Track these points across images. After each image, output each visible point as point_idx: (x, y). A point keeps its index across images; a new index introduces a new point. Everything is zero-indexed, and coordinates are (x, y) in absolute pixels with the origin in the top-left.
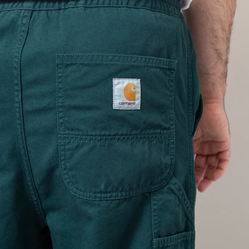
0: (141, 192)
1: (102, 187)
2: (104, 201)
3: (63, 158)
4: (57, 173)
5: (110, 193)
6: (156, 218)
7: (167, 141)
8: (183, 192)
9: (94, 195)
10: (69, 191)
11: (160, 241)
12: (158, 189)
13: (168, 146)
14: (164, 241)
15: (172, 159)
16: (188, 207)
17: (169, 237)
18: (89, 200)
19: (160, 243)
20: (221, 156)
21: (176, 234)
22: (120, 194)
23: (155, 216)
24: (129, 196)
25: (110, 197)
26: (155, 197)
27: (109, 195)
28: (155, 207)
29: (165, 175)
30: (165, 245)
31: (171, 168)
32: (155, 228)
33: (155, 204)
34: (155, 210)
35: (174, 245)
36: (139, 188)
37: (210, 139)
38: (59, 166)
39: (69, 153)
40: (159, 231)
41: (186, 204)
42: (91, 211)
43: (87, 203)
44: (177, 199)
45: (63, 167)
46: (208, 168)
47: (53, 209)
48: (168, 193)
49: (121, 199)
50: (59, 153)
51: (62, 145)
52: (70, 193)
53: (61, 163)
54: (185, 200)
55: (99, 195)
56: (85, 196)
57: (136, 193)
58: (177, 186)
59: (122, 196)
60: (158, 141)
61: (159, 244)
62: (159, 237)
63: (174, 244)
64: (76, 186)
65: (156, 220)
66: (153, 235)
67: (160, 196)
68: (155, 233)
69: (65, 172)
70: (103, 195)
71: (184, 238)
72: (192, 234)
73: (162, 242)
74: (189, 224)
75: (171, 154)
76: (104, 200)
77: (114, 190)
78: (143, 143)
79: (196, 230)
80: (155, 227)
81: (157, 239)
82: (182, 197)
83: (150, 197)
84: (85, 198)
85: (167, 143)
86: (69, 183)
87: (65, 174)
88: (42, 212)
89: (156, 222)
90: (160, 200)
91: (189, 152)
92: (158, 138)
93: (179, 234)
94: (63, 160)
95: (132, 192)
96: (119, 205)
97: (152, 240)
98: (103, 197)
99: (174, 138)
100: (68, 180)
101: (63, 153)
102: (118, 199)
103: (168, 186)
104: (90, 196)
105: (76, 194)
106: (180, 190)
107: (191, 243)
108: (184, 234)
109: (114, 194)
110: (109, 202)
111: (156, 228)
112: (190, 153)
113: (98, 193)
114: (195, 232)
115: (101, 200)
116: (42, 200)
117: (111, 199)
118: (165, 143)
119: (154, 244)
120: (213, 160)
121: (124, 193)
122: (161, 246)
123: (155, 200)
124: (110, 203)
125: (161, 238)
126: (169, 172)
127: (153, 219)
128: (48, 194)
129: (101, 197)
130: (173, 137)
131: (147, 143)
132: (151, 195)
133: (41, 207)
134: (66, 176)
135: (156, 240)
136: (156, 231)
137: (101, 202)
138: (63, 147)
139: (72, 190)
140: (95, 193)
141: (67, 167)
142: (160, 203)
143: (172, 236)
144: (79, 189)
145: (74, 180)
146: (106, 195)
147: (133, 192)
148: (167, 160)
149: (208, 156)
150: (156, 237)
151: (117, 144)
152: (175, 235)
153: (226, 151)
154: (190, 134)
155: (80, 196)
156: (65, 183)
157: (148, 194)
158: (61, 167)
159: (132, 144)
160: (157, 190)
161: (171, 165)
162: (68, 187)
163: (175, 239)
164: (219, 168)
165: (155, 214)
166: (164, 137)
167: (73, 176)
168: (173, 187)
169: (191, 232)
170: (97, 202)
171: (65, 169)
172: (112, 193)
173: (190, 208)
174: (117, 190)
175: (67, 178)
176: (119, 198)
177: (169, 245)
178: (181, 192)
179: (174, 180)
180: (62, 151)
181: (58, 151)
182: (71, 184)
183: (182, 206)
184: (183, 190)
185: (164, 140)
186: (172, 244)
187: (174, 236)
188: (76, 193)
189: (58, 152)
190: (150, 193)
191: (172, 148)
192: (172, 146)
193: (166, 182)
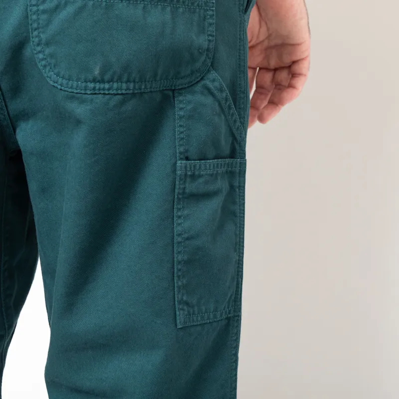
0: (160, 87)
1: (97, 72)
2: (100, 95)
3: (35, 25)
4: (28, 52)
5: (109, 82)
6: (182, 129)
7: (202, 11)
8: (226, 96)
9: (84, 84)
10: (47, 80)
11: (188, 166)
12: (187, 86)
13: (204, 20)
14: (195, 166)
15: (209, 41)
16: (235, 121)
17: (203, 161)
18: (77, 93)
19: (188, 169)
20: (296, 68)
21: (214, 159)
22: (124, 86)
23: (181, 126)
24: (139, 91)
25: (109, 89)
26: (181, 98)
27: (107, 86)
28: (182, 113)
29: (198, 65)
30: (197, 173)
31: (207, 55)
32: (181, 145)
33: (181, 109)
34: (181, 118)
35: (212, 175)
36: (155, 81)
37: (279, 42)
38: (30, 39)
39: (44, 17)
40: (187, 151)
41: (233, 115)
42: (80, 110)
43: (72, 97)
44: (217, 104)
45: (36, 40)
46: (275, 88)
47: (25, 116)
48: (202, 93)
49: (127, 94)
50: (30, 18)
51: (34, 5)
52: (48, 82)
53: (32, 34)
54: (230, 108)
55: (92, 85)
56: (70, 86)
57: (151, 88)
58: (217, 84)
59: (128, 89)
60: (187, 9)
61: (186, 170)
62: (187, 159)
63: (211, 173)
64: (56, 71)
65: (182, 133)
66: (178, 155)
67: (189, 97)
68: (181, 153)
69: (39, 48)
70: (98, 86)
71: (228, 168)
72: (240, 163)
73: (191, 168)
74: (237, 147)
75: (209, 33)
76: (100, 93)
77: (116, 78)
78: (163, 9)
79: (247, 157)
80: (181, 143)
81: (183, 162)
82: (226, 103)
83: (174, 97)
84: (70, 90)
85: (202, 15)
86: (45, 66)
87: (40, 52)
88: (9, 121)
89: (182, 136)
90: (190, 102)
91: (239, 37)
92: (188, 5)
93: (220, 160)
94: (36, 29)
95: (144, 84)
96: (122, 103)
97: (176, 163)
98: (97, 88)
99: (214, 9)
100: (43, 63)
101: (34, 17)
102: (122, 94)
103: (203, 82)
104: (77, 86)
105: (56, 85)
106: (221, 90)
107: (239, 177)
108: (227, 160)
109: (115, 85)
110: (107, 97)
111: (183, 145)
112: (240, 39)
113: (91, 82)
114: (246, 160)
115: (95, 94)
116: (7, 101)
117: (111, 92)
118: (199, 15)
119: (178, 168)
120: (283, 76)
121: (131, 86)
122: (189, 173)
123: (181, 102)
124: (110, 99)
125: (190, 162)
126: (205, 61)
127: (178, 131)
128: (16, 90)
129: (94, 89)
130: (213, 7)
131: (169, 9)
132: (176, 95)
133: (6, 112)
134: (41, 56)
135: (181, 163)
136: (182, 149)
137: (95, 96)
138: (35, 8)
139: (50, 78)
140: (86, 82)
141: (41, 40)
142: (189, 107)
143: (208, 161)
144: (61, 75)
145: (53, 61)
146: (102, 86)
147: (146, 85)
148: (202, 41)
149: (275, 70)
150: (181, 159)
151: (120, 5)
152: (214, 161)
153: (303, 59)
154: (241, 8)
155: (62, 86)
156: (40, 67)
157: (171, 93)
158: (33, 42)
159: (144, 8)
160: (185, 88)
161: (208, 50)
162: (44, 73)
163: (212, 166)
164: (291, 86)
165: (182, 123)
166: (198, 5)
167: (52, 56)
168: (211, 85)
169: (239, 160)
170: (88, 96)
171: (38, 45)
172: (112, 83)
173: (238, 124)
174: (119, 80)
175: (43, 59)
176: (124, 92)
177: (202, 173)
178: (224, 95)
179: (213, 75)
180: (34, 14)
181: (28, 14)
182: (48, 68)
183: (226, 117)
184: (227, 92)
185: (198, 10)
186: (208, 173)
187: (211, 161)
188: (56, 83)
189: (27, 17)
190: (173, 91)
191: (210, 24)
192: (211, 21)
193: (200, 76)
